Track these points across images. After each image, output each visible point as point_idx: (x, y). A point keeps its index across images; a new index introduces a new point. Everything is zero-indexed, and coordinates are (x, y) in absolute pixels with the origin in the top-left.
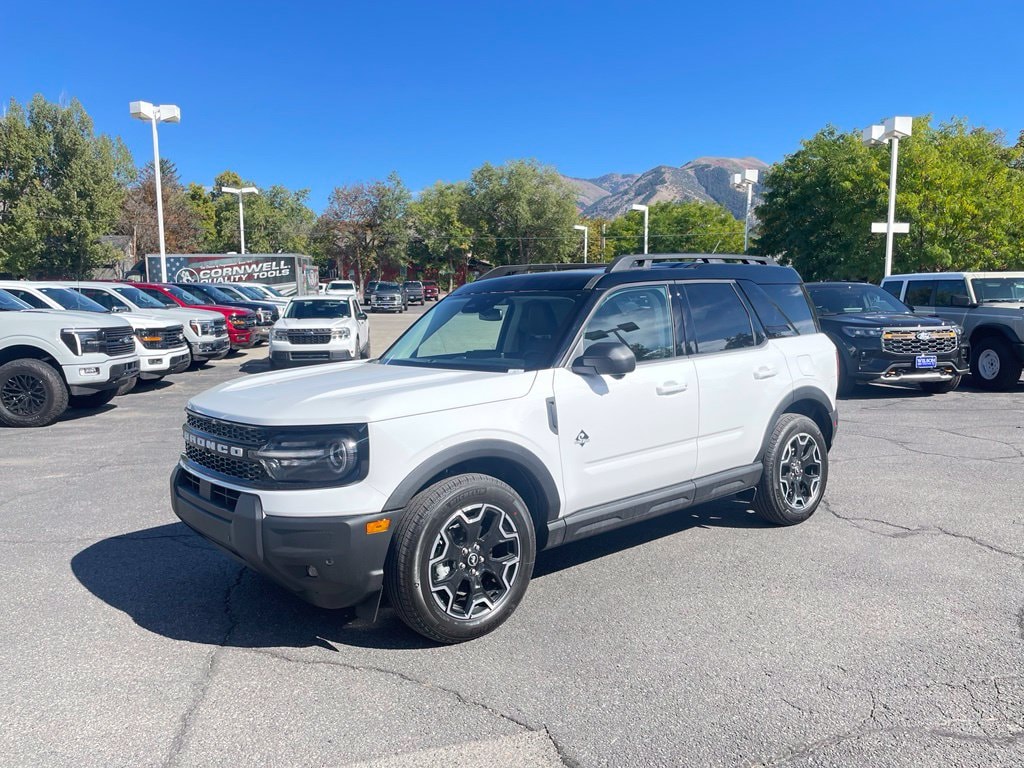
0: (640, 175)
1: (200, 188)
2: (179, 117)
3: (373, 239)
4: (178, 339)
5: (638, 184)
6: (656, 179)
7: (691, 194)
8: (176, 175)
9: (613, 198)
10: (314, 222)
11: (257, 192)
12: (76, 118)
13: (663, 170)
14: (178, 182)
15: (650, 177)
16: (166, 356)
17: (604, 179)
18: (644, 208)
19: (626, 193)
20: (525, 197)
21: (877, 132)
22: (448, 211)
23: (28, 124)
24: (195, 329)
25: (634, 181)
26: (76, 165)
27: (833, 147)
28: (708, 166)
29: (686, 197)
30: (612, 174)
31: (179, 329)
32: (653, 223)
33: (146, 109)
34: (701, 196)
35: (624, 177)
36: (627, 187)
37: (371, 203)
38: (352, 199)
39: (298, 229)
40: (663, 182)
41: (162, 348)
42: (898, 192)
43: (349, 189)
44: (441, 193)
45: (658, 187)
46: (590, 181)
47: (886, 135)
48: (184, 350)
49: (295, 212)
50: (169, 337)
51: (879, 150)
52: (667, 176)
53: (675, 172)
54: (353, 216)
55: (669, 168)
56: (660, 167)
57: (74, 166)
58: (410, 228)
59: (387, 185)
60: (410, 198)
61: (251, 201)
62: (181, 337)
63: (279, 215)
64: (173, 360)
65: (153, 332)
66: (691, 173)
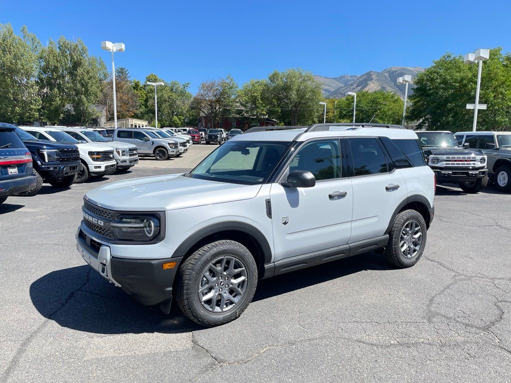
0: (359, 76)
1: (138, 82)
2: (124, 49)
3: (220, 108)
4: (110, 157)
5: (358, 81)
6: (368, 78)
7: (386, 85)
8: (129, 75)
9: (345, 87)
10: (192, 99)
11: (163, 84)
12: (80, 47)
13: (372, 73)
14: (129, 79)
15: (365, 77)
16: (103, 165)
17: (341, 78)
18: (355, 94)
19: (352, 85)
20: (295, 87)
21: (471, 57)
22: (256, 94)
23: (58, 50)
24: (118, 152)
25: (357, 79)
26: (80, 71)
27: (451, 64)
28: (395, 71)
29: (384, 87)
30: (345, 75)
31: (111, 152)
32: (358, 102)
33: (109, 45)
34: (391, 87)
35: (351, 77)
36: (352, 82)
37: (219, 90)
38: (210, 88)
39: (183, 102)
40: (372, 79)
41: (101, 161)
42: (481, 89)
43: (209, 83)
44: (253, 85)
45: (369, 82)
46: (333, 79)
47: (476, 59)
48: (113, 162)
49: (182, 94)
50: (106, 156)
51: (472, 66)
52: (374, 76)
53: (378, 75)
54: (210, 97)
55: (375, 72)
56: (371, 72)
57: (79, 71)
58: (237, 102)
59: (228, 81)
60: (237, 87)
61: (161, 89)
62: (111, 156)
63: (174, 96)
64: (106, 167)
65: (98, 153)
66: (386, 75)
